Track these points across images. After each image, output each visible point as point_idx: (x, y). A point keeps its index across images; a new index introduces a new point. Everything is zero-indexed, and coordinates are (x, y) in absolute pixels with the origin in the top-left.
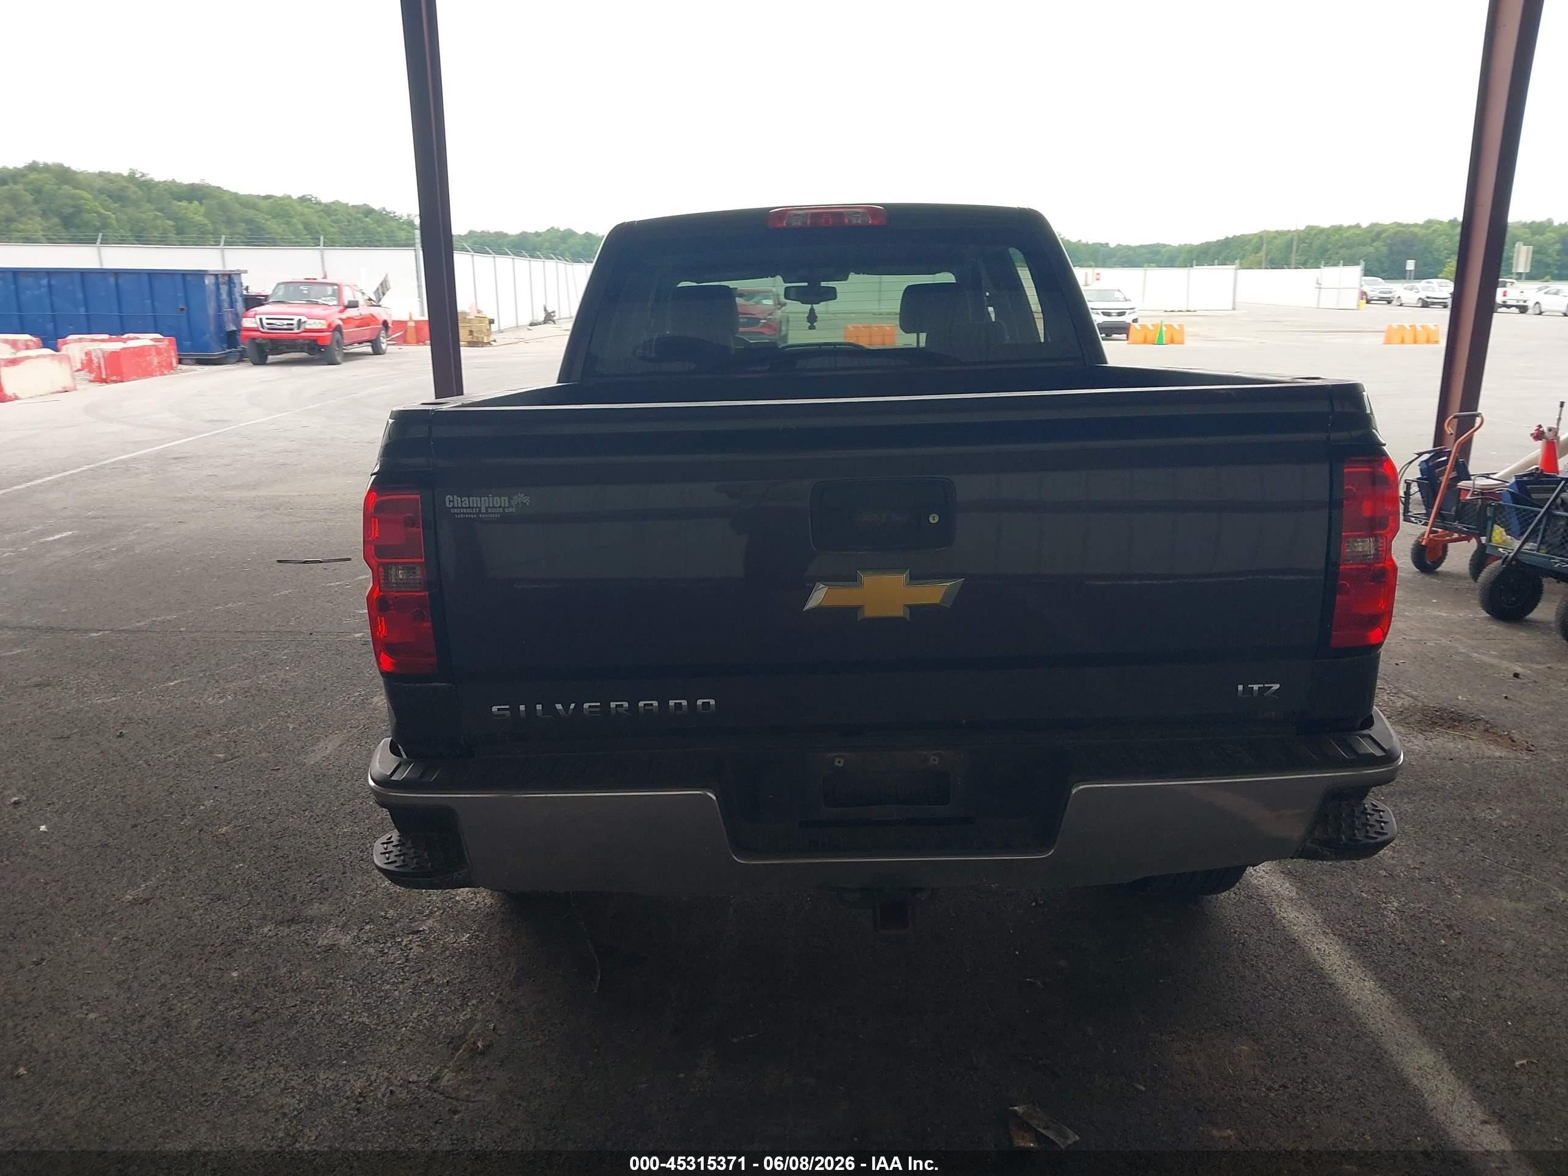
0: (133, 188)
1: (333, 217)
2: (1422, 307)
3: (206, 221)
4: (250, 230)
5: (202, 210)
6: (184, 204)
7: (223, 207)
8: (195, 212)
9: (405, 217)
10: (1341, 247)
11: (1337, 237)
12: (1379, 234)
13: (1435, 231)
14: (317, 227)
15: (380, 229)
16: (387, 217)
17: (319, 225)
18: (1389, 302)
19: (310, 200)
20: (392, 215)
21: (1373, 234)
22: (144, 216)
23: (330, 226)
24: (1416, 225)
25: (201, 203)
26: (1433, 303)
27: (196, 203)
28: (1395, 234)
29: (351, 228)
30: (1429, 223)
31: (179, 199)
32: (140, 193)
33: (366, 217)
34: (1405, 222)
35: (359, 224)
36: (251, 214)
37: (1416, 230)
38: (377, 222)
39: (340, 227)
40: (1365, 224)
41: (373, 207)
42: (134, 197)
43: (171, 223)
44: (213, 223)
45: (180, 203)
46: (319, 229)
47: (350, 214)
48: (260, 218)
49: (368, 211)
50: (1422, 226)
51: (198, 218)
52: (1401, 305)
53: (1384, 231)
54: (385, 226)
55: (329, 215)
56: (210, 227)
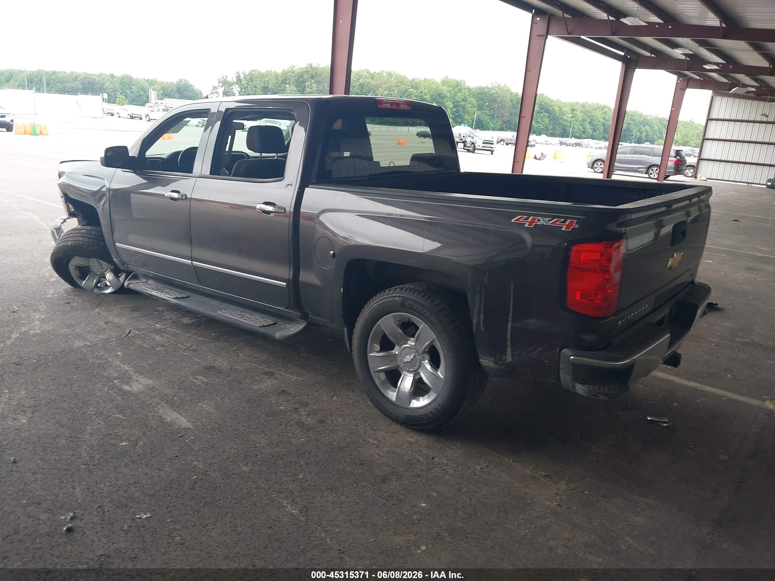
2: (130, 118)
10: (58, 82)
11: (54, 76)
12: (76, 78)
13: (104, 79)
18: (112, 115)
21: (73, 77)
24: (94, 75)
26: (136, 117)
28: (85, 78)
30: (100, 75)
34: (88, 73)
37: (95, 77)
40: (68, 72)
50: (97, 76)
52: (120, 117)
53: (79, 76)
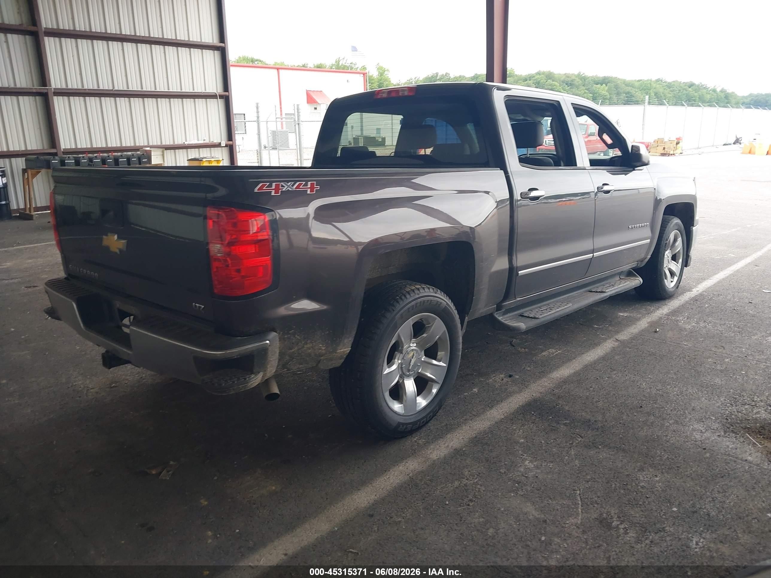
0: (577, 80)
1: (671, 89)
3: (607, 94)
4: (627, 97)
5: (607, 88)
6: (599, 86)
7: (617, 87)
8: (603, 90)
9: (713, 87)
14: (662, 94)
15: (696, 94)
16: (701, 87)
17: (663, 93)
19: (662, 81)
20: (705, 86)
22: (580, 92)
23: (669, 93)
25: (606, 85)
27: (604, 85)
29: (680, 94)
31: (597, 84)
32: (581, 82)
33: (690, 88)
35: (685, 92)
36: (629, 89)
38: (695, 90)
39: (674, 94)
41: (695, 83)
42: (577, 84)
43: (591, 95)
44: (610, 94)
45: (597, 86)
46: (662, 95)
47: (681, 87)
48: (633, 91)
49: (691, 85)
51: (604, 92)
54: (699, 92)
55: (669, 88)
56: (608, 97)
